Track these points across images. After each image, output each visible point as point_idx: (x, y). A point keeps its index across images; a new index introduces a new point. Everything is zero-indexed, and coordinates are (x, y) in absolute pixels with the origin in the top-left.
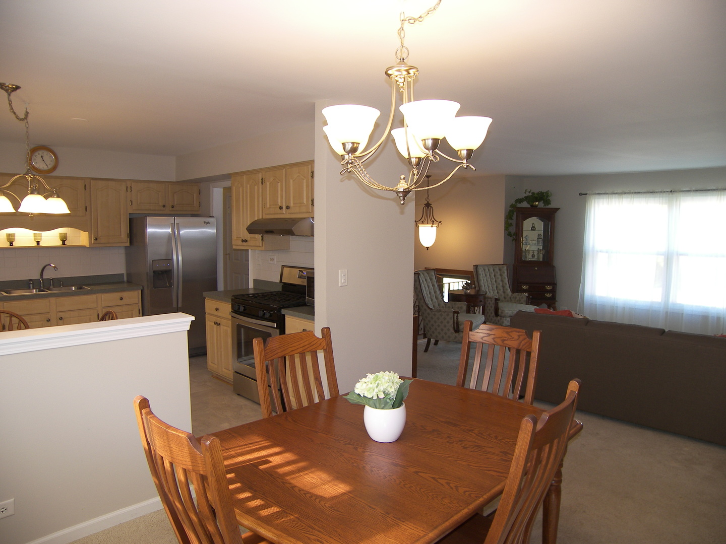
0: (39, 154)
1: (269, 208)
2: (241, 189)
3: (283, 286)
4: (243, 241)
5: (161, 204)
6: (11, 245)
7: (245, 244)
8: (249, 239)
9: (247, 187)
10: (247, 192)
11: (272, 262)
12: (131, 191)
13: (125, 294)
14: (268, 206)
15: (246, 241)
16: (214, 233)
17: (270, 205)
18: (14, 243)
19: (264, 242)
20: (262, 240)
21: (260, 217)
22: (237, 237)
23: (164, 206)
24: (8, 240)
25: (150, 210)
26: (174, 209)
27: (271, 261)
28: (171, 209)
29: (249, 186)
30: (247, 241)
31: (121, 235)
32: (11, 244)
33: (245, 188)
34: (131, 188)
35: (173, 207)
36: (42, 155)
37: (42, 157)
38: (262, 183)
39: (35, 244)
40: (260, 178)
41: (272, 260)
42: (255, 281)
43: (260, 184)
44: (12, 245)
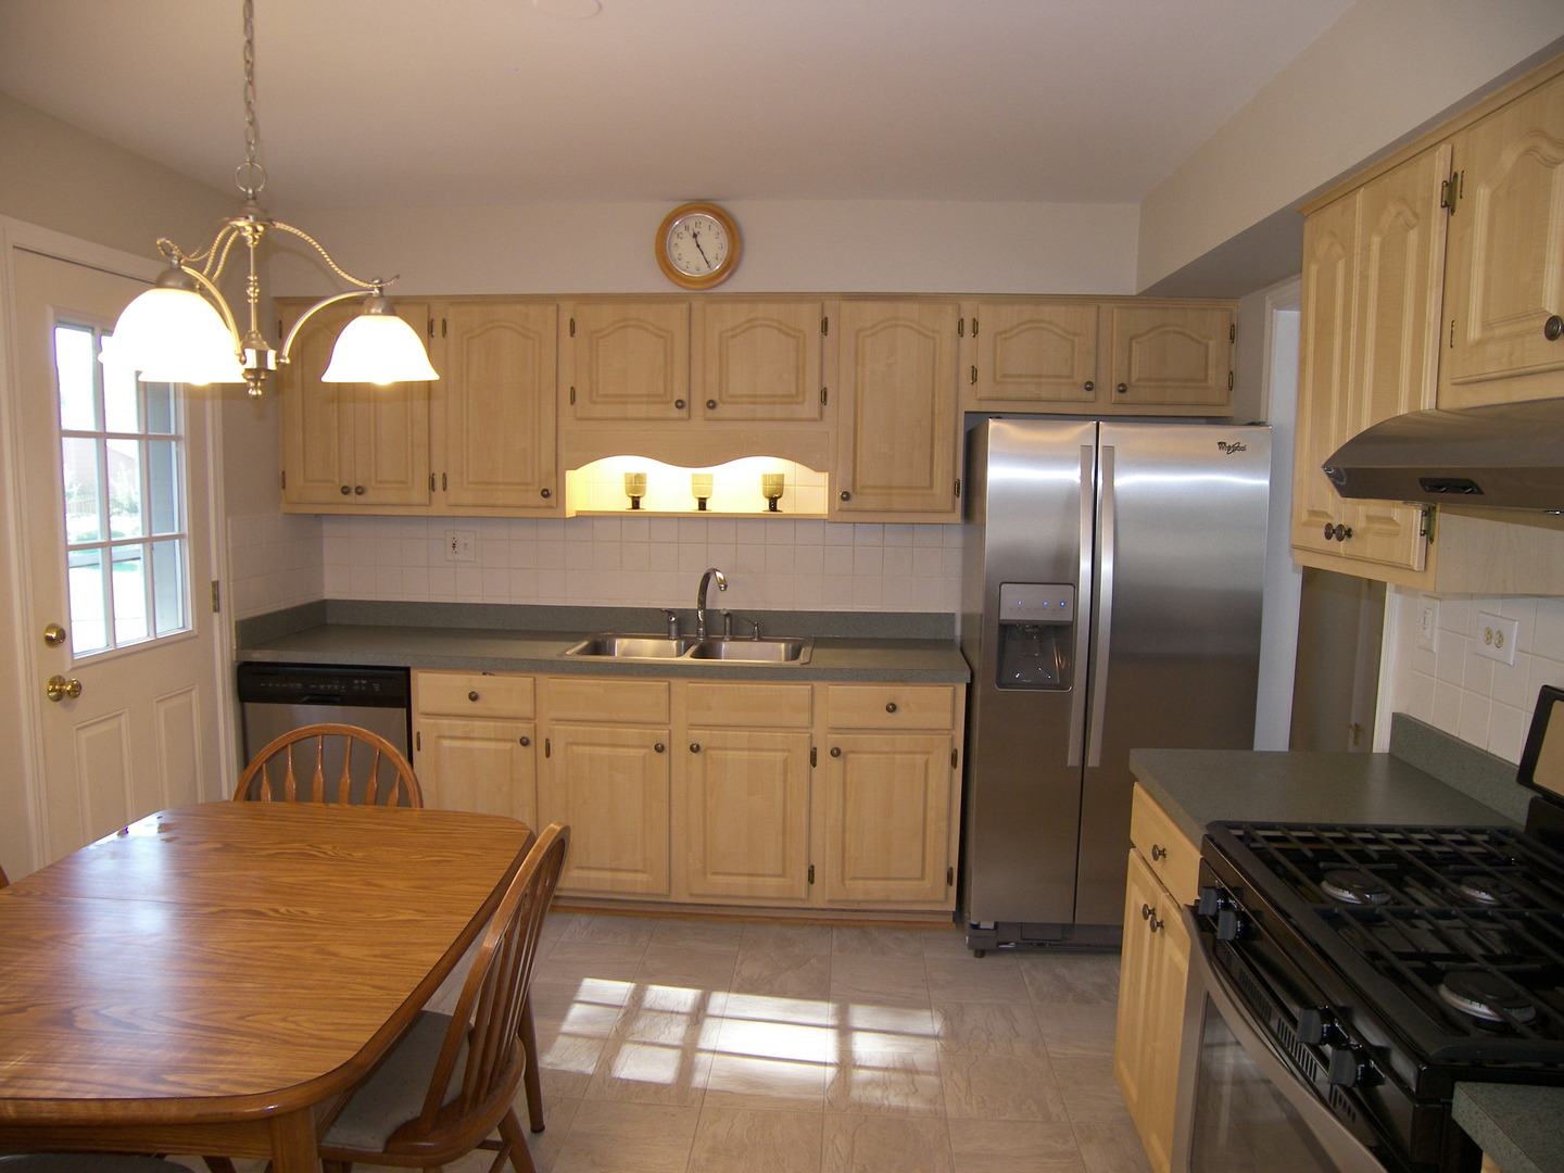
0: (687, 228)
1: (1480, 343)
2: (1341, 266)
3: (1533, 802)
4: (1331, 532)
5: (1080, 378)
6: (634, 508)
7: (1342, 547)
8: (1359, 525)
9: (1367, 248)
10: (1364, 277)
11: (1491, 649)
12: (975, 332)
13: (904, 693)
14: (1474, 332)
15: (1343, 533)
16: (1258, 489)
17: (1486, 325)
18: (642, 501)
19: (1433, 547)
20: (1428, 533)
21: (1427, 403)
22: (1313, 513)
23: (1089, 386)
24: (627, 493)
25: (1038, 400)
26: (1127, 397)
27: (1488, 640)
28: (1115, 395)
29: (1376, 240)
30: (1349, 533)
31: (931, 487)
32: (636, 504)
33: (1357, 260)
34: (975, 323)
35: (1123, 389)
36: (696, 231)
37: (695, 236)
38: (1449, 205)
39: (693, 507)
40: (1441, 174)
41: (1496, 638)
42: (1400, 722)
43: (1438, 213)
44: (638, 508)
